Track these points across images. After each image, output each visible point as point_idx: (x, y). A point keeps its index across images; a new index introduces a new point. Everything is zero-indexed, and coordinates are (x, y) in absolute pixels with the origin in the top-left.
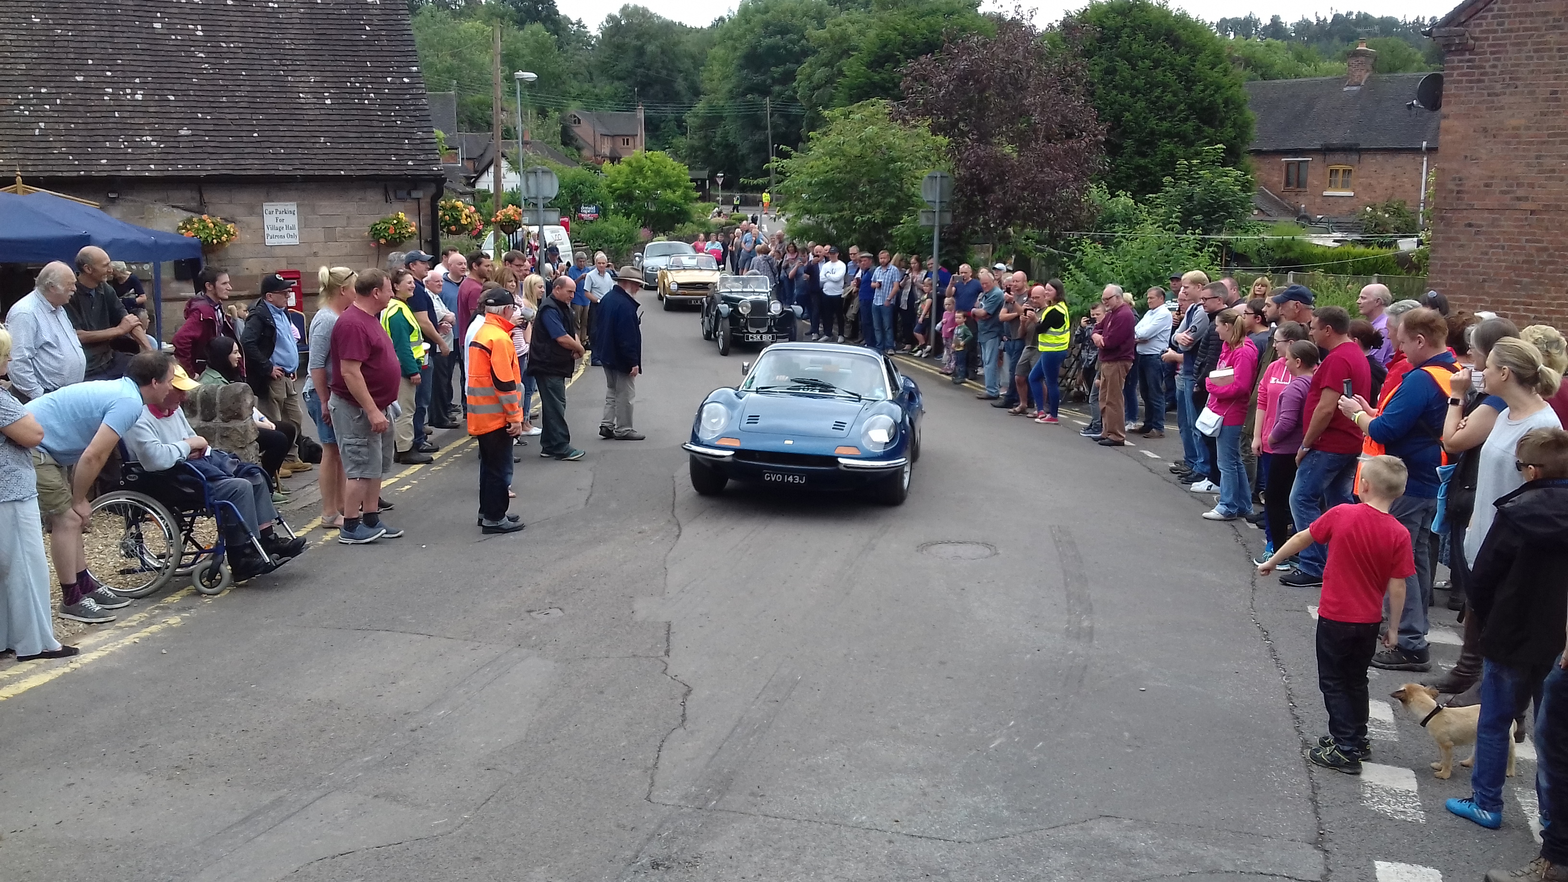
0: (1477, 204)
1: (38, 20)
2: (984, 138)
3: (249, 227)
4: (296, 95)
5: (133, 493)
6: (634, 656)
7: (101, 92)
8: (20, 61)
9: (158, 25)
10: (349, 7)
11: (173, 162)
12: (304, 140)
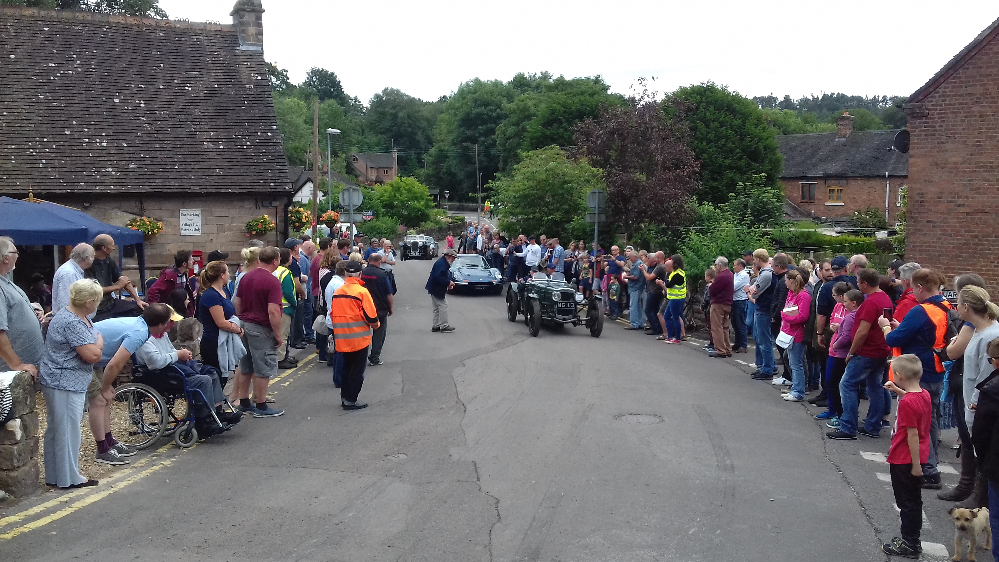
0: (933, 209)
1: (42, 97)
2: (625, 169)
3: (171, 225)
4: (201, 143)
5: (139, 384)
6: (459, 481)
7: (81, 141)
8: (31, 122)
9: (117, 101)
10: (234, 89)
11: (125, 184)
12: (207, 170)
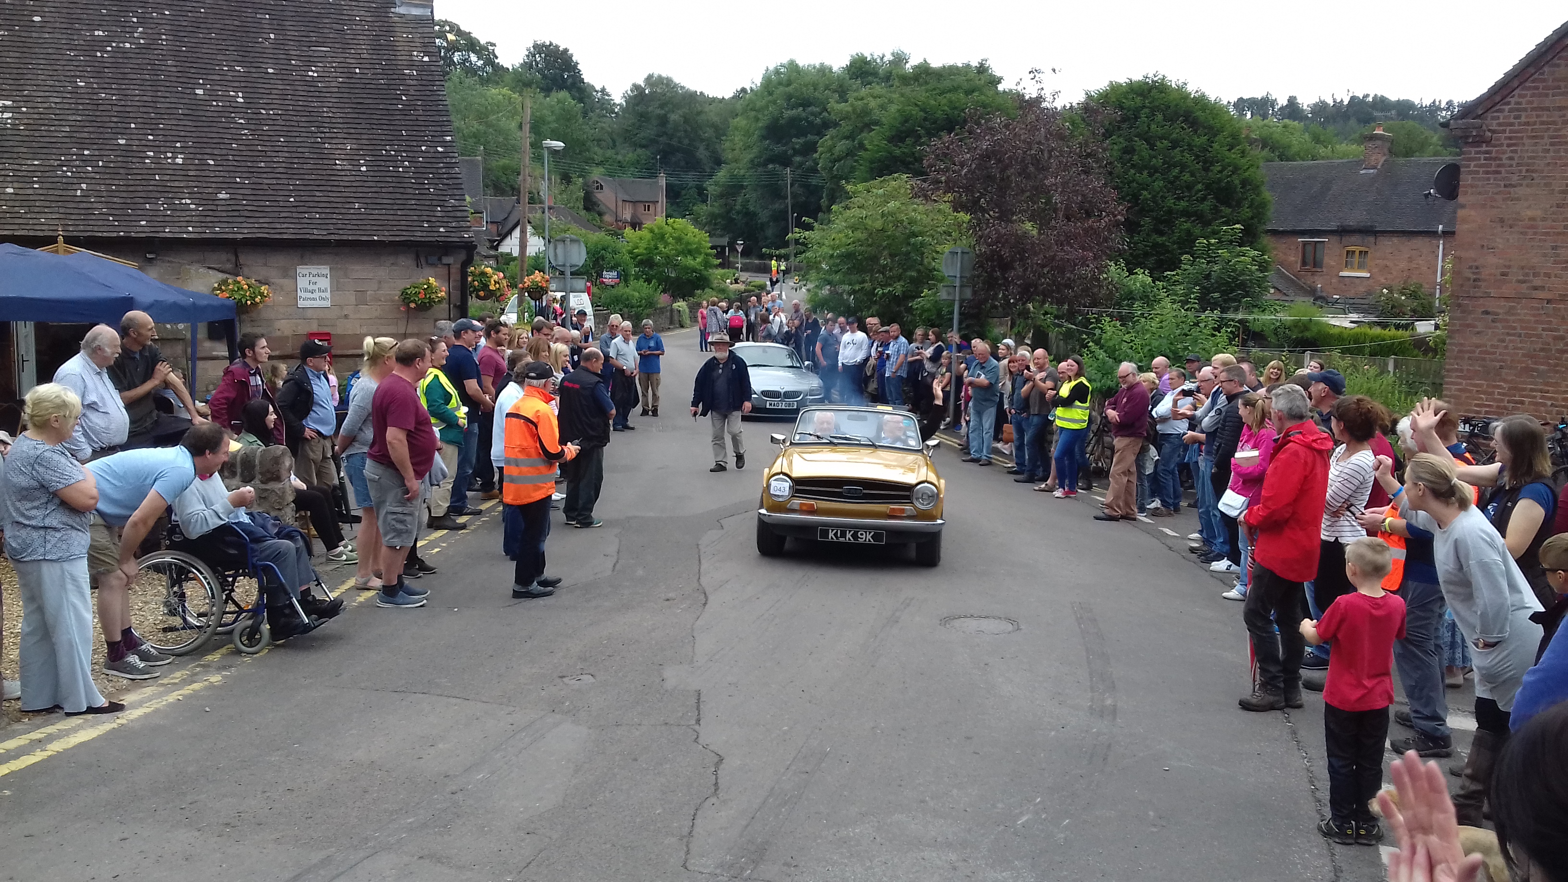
0: (1493, 292)
1: (83, 84)
2: (1005, 216)
3: (282, 290)
4: (332, 162)
5: (178, 552)
6: (666, 724)
7: (143, 155)
8: (64, 123)
9: (200, 92)
10: (386, 77)
11: (210, 225)
12: (339, 205)
